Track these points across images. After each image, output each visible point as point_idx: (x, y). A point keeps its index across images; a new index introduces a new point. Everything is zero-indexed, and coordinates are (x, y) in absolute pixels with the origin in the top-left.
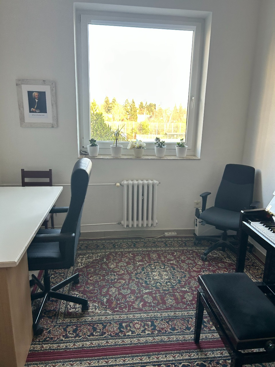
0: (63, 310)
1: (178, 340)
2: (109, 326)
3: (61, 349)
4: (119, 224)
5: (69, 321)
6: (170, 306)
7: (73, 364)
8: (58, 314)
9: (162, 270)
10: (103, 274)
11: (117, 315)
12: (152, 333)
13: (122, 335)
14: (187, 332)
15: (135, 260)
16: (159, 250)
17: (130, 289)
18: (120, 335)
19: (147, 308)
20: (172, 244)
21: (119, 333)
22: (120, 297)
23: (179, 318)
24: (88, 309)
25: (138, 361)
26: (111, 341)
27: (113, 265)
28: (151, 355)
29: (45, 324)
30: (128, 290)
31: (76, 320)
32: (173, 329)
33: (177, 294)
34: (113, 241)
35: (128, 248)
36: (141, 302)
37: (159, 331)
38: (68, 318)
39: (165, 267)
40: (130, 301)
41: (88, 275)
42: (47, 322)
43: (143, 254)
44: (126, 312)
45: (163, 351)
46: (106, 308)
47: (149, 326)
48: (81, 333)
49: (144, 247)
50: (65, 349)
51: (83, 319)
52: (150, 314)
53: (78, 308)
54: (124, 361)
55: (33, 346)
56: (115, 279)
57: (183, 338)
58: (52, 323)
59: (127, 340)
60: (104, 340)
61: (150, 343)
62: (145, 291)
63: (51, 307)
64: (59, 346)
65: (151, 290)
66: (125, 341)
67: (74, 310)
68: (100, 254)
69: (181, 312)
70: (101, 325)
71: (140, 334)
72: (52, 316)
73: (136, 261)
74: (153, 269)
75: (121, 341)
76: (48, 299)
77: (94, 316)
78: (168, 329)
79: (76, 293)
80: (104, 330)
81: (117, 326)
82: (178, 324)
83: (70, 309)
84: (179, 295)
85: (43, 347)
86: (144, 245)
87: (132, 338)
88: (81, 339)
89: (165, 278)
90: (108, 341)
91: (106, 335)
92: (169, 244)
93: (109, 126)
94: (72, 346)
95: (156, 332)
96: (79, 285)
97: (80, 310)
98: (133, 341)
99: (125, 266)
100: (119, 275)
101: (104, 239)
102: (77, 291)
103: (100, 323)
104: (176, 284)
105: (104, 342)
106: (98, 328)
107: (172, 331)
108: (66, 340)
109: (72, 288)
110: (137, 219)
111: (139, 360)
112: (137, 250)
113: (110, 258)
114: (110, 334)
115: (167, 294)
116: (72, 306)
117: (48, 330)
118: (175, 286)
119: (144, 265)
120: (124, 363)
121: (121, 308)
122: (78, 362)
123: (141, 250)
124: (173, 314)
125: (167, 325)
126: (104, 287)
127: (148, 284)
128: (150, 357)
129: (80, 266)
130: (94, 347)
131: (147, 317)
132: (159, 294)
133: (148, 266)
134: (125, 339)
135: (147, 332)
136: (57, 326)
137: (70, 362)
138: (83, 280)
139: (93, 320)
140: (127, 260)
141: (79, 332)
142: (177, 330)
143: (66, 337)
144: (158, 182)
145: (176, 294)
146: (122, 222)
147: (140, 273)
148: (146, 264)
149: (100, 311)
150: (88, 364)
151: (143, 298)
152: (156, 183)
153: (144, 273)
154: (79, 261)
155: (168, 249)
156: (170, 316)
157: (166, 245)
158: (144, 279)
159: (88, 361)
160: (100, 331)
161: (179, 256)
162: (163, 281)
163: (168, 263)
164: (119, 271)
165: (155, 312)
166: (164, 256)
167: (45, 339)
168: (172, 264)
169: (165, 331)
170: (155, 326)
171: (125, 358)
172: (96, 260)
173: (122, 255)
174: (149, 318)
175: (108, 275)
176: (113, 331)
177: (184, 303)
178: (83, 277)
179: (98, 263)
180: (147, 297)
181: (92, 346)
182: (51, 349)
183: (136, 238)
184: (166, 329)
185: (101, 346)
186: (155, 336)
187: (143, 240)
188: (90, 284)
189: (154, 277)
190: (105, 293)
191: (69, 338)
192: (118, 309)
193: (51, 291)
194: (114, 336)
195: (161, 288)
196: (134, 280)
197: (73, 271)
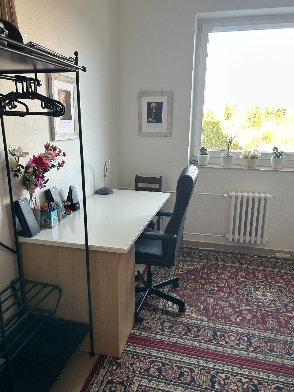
0: (161, 306)
1: (275, 362)
2: (204, 331)
3: (157, 339)
4: (224, 237)
5: (166, 317)
6: (271, 328)
7: (167, 355)
8: (157, 310)
9: (267, 290)
10: (203, 283)
11: (212, 323)
12: (247, 348)
13: (216, 342)
14: (287, 357)
15: (238, 275)
16: (267, 270)
17: (229, 303)
18: (214, 342)
19: (245, 324)
20: (283, 266)
21: (213, 339)
22: (218, 307)
23: (279, 342)
24: (184, 311)
25: (228, 370)
26: (204, 344)
27: (213, 276)
28: (243, 368)
29: (145, 315)
30: (226, 303)
31: (173, 318)
32: (272, 350)
33: (282, 317)
34: (216, 254)
35: (232, 262)
36: (238, 316)
37: (255, 349)
38: (166, 315)
39: (270, 288)
40: (228, 314)
41: (187, 281)
42: (147, 314)
43: (248, 271)
44: (221, 322)
45: (257, 367)
46: (202, 314)
47: (245, 341)
48: (176, 330)
49: (249, 264)
50: (160, 340)
51: (179, 319)
52: (247, 331)
53: (176, 308)
54: (215, 365)
55: (133, 330)
56: (214, 290)
57: (281, 361)
58: (151, 316)
59: (219, 348)
60: (197, 342)
61: (244, 357)
62: (244, 307)
63: (152, 302)
64: (155, 336)
65: (251, 308)
66: (218, 348)
67: (172, 309)
68: (202, 263)
69: (283, 337)
70: (196, 328)
71: (234, 346)
72: (152, 310)
73: (239, 277)
74: (257, 288)
75: (214, 348)
76: (149, 294)
77: (189, 319)
78: (266, 349)
79: (175, 295)
80: (198, 333)
81: (211, 333)
82: (278, 347)
83: (168, 308)
84: (284, 319)
85: (141, 333)
86: (250, 263)
87: (225, 348)
88: (176, 335)
89: (269, 299)
90: (201, 344)
91: (199, 338)
92: (279, 266)
93: (225, 135)
94: (167, 340)
95: (252, 349)
96: (178, 289)
97: (177, 311)
98: (226, 351)
99: (225, 279)
100: (219, 287)
101: (207, 250)
102: (176, 294)
103: (195, 327)
104: (282, 308)
105: (197, 344)
106: (192, 330)
107: (269, 352)
108: (162, 332)
109: (171, 290)
110: (245, 234)
111: (230, 369)
112: (241, 266)
113: (212, 269)
114: (204, 338)
115: (270, 315)
116: (170, 306)
117: (148, 321)
118: (280, 309)
119: (247, 282)
120: (214, 367)
121: (216, 317)
122: (171, 354)
123: (245, 266)
124: (274, 336)
125: (264, 344)
126: (202, 295)
127: (249, 302)
128: (242, 370)
129: (181, 271)
130: (186, 345)
131: (244, 332)
132: (260, 314)
133: (251, 284)
134: (218, 347)
135: (241, 346)
136: (155, 319)
137: (164, 352)
138: (183, 285)
139: (189, 322)
140: (229, 274)
141: (175, 329)
142: (276, 352)
143: (162, 330)
144: (272, 196)
145: (279, 317)
146: (228, 235)
147: (241, 289)
148: (249, 281)
149: (196, 316)
150: (180, 358)
151: (242, 313)
152: (269, 197)
153: (246, 290)
154: (181, 266)
155: (277, 270)
156: (270, 338)
157: (276, 266)
158: (245, 295)
159: (180, 356)
160: (194, 333)
161: (290, 280)
162: (266, 301)
163: (275, 285)
164: (219, 283)
165: (253, 330)
166: (272, 277)
167: (144, 328)
168: (281, 287)
169: (262, 349)
170: (252, 343)
171: (216, 364)
172: (197, 268)
173: (224, 268)
174: (246, 334)
175: (207, 284)
176: (207, 337)
177: (288, 328)
178: (183, 282)
179: (198, 272)
180: (246, 314)
181: (185, 344)
182: (148, 337)
183: (241, 254)
184: (263, 348)
185: (193, 346)
186: (250, 351)
187: (250, 258)
188: (189, 290)
189: (257, 296)
190: (202, 301)
191: (165, 332)
192: (214, 318)
193: (152, 287)
194: (207, 341)
195: (264, 308)
196: (233, 295)
197: (174, 275)
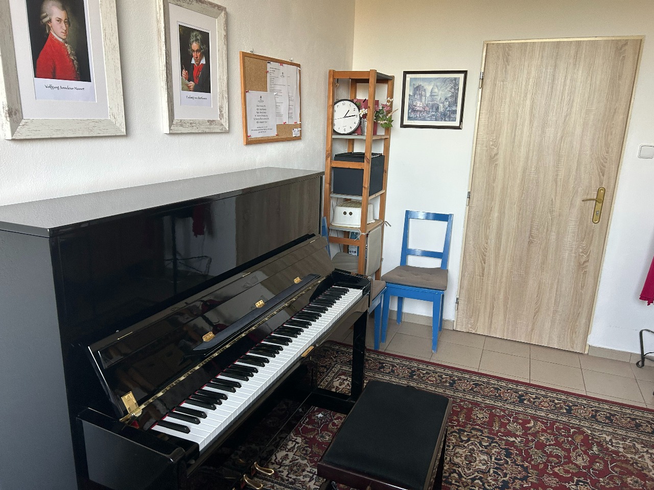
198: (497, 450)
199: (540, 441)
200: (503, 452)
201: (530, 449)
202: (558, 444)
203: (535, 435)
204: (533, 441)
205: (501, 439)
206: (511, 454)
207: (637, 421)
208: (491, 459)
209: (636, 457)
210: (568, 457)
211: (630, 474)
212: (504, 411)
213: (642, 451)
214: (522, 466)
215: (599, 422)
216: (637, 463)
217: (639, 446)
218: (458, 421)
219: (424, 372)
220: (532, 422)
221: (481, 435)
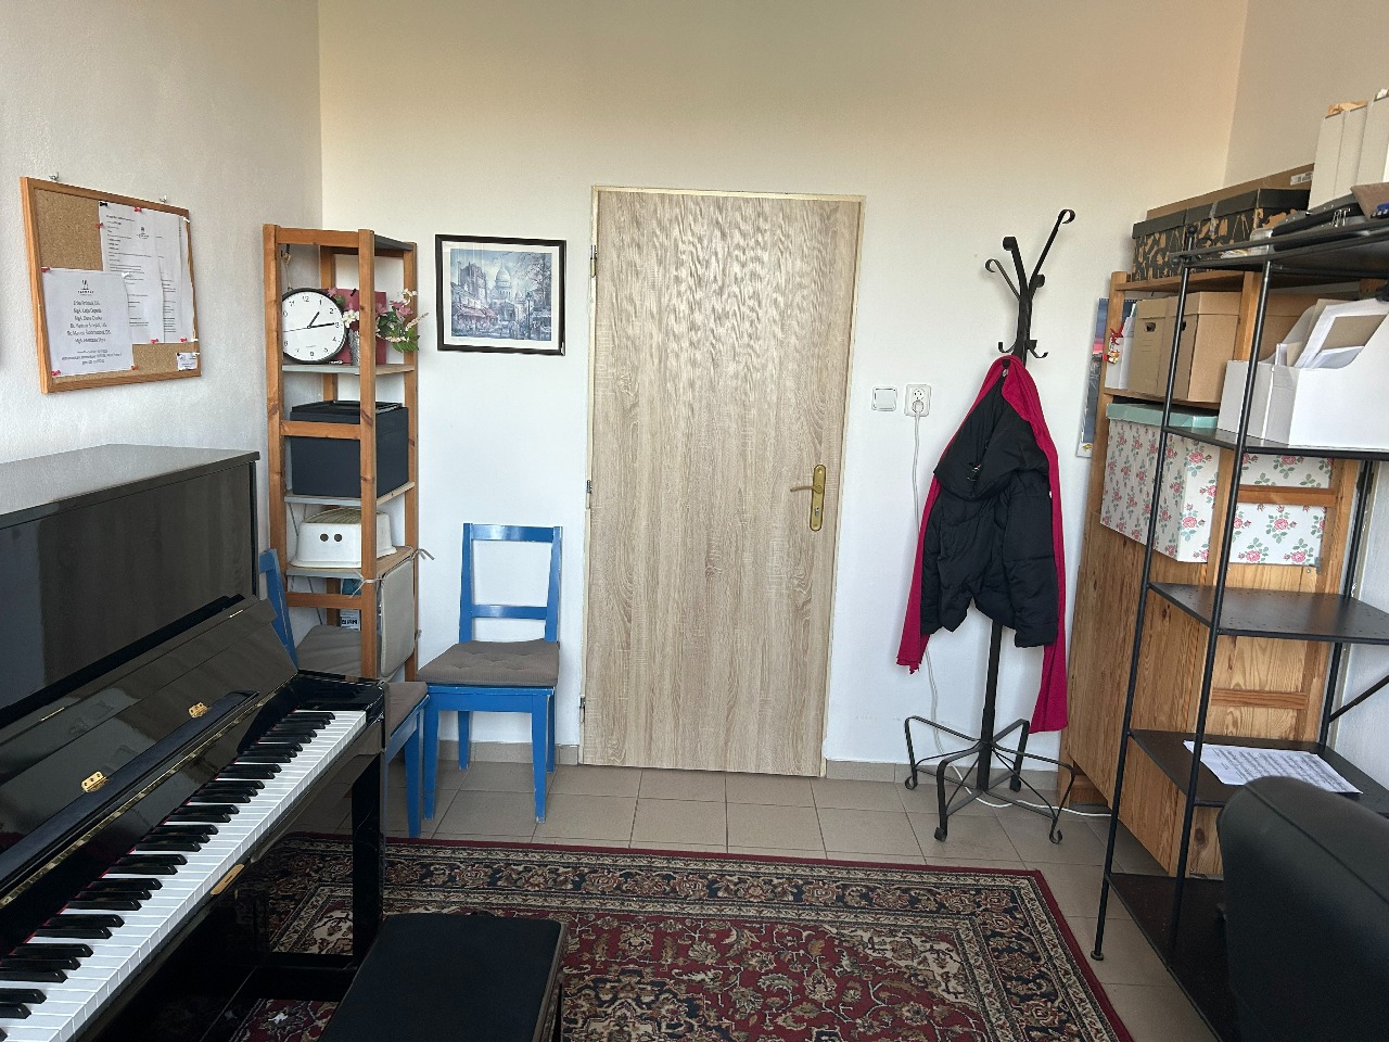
17: (759, 990)
22: (796, 968)
30: (769, 988)
36: (731, 946)
62: (708, 977)
65: (685, 978)
198: (671, 1007)
199: (750, 969)
200: (684, 1008)
201: (731, 989)
202: (782, 968)
203: (739, 958)
204: (736, 970)
205: (678, 982)
206: (699, 1007)
207: (912, 893)
208: (659, 1029)
209: (915, 964)
210: (800, 990)
211: (907, 998)
212: (682, 921)
213: (922, 949)
214: (719, 1028)
215: (849, 907)
216: (916, 975)
217: (916, 941)
218: (592, 962)
219: (521, 868)
220: (734, 932)
221: (639, 982)
